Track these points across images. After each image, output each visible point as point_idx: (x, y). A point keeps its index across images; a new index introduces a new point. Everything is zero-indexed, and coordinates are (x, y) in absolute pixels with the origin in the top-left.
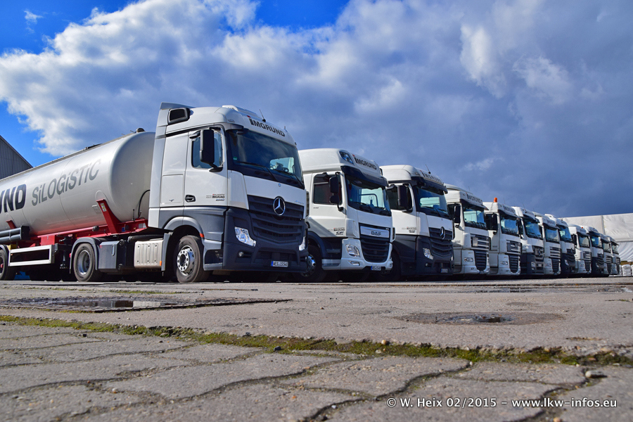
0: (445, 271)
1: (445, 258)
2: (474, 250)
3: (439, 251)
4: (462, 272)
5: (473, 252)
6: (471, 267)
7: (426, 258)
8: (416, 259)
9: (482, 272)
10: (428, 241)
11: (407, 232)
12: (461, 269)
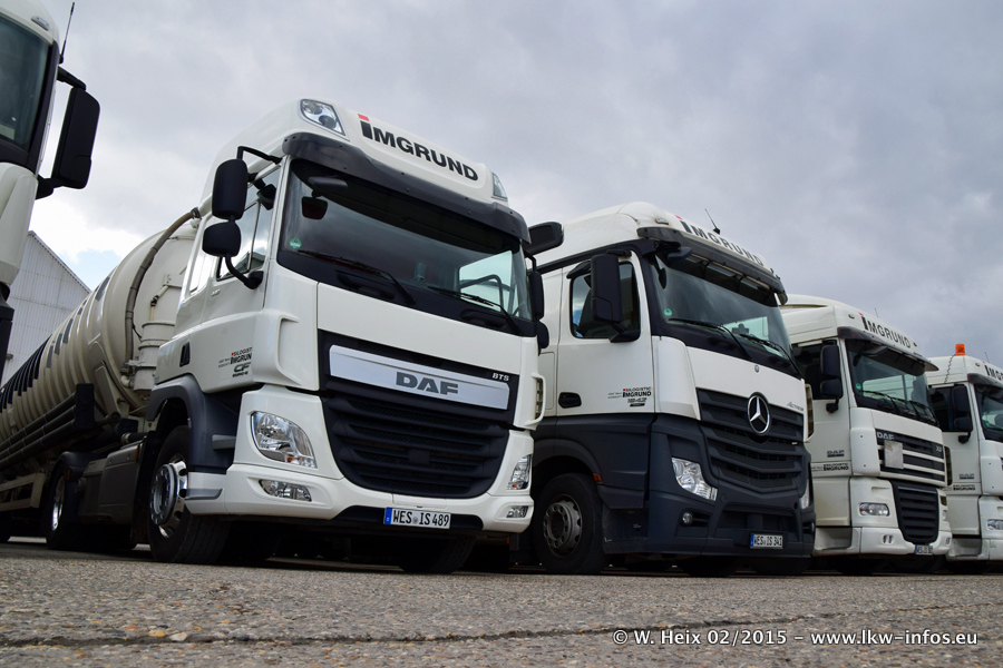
0: (768, 541)
1: (770, 496)
2: (890, 480)
3: (743, 471)
4: (853, 549)
5: (888, 484)
6: (881, 532)
7: (688, 495)
8: (647, 497)
9: (923, 550)
10: (693, 433)
11: (623, 406)
12: (849, 537)
